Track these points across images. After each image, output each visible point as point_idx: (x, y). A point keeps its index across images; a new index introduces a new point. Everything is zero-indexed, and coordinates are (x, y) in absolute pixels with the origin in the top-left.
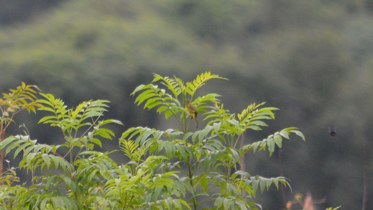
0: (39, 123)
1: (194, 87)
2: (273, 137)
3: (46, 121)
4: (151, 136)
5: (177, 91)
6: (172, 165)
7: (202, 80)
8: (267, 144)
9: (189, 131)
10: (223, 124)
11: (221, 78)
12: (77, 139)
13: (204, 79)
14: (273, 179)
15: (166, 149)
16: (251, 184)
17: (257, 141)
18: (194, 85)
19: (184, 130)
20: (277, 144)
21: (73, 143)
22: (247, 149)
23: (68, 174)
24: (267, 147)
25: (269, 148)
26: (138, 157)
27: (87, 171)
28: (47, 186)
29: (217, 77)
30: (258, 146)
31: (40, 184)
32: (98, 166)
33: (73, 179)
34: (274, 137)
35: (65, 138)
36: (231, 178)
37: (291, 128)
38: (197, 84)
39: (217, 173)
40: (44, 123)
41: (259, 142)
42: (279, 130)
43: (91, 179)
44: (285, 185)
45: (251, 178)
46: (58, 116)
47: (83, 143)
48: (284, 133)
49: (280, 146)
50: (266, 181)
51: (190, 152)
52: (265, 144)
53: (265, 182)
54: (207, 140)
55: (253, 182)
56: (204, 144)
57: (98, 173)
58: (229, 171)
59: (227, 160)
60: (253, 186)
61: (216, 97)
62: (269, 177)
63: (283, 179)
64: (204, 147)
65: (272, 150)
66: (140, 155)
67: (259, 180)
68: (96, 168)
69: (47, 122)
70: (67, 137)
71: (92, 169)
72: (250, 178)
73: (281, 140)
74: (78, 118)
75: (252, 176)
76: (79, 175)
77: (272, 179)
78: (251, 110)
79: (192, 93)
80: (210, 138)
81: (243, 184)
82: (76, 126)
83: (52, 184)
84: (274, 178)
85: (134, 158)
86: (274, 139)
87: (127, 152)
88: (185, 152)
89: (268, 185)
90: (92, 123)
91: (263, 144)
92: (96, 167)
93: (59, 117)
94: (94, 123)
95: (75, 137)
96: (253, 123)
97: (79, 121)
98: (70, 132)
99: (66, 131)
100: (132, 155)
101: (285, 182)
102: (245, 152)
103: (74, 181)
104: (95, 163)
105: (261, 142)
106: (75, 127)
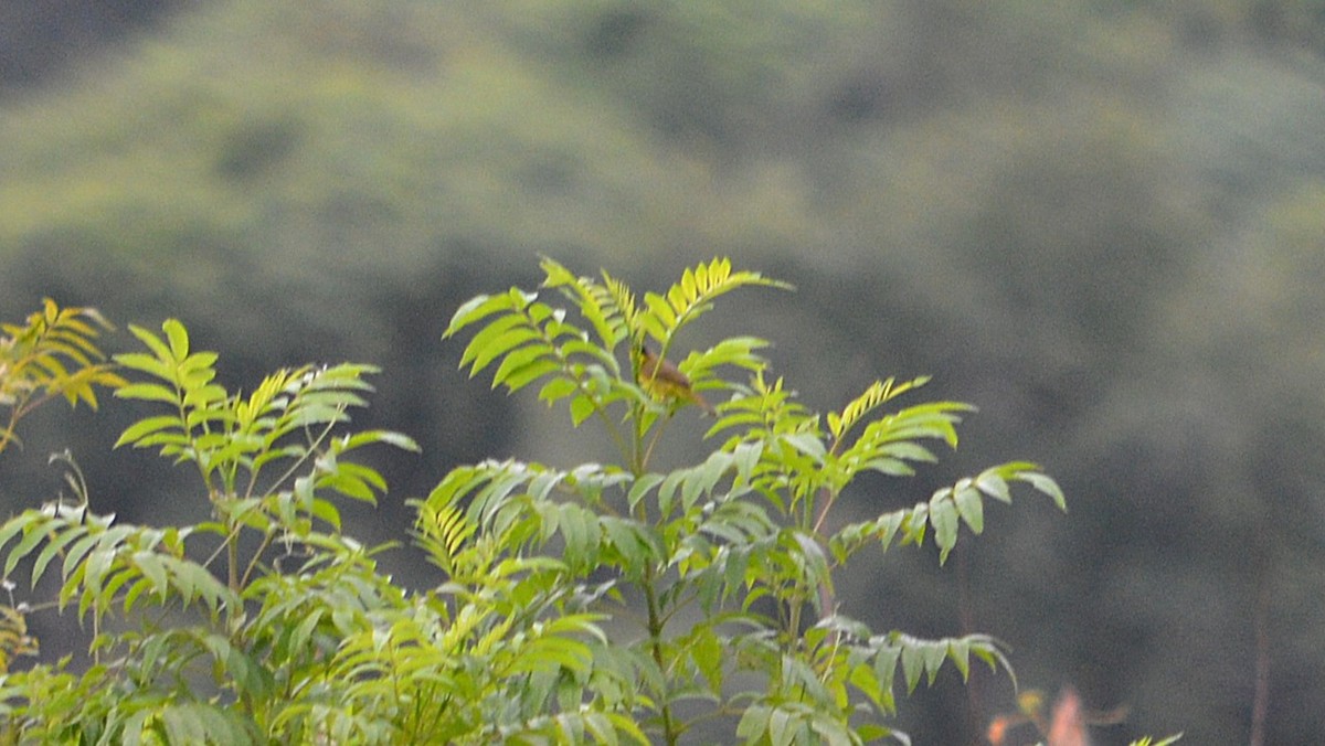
0: (117, 445)
1: (672, 316)
2: (951, 497)
3: (143, 437)
4: (519, 490)
5: (614, 330)
6: (589, 591)
7: (700, 291)
8: (928, 520)
9: (652, 469)
10: (770, 449)
11: (767, 282)
12: (254, 502)
13: (708, 286)
14: (950, 646)
15: (567, 533)
16: (871, 661)
17: (893, 509)
18: (670, 304)
19: (635, 464)
20: (968, 518)
21: (239, 515)
22: (860, 536)
23: (221, 627)
24: (930, 530)
25: (937, 536)
26: (475, 568)
27: (287, 614)
28: (144, 668)
29: (753, 278)
30: (897, 527)
31: (119, 663)
32: (326, 597)
33: (238, 643)
34: (956, 496)
35: (211, 497)
36: (800, 641)
37: (1015, 465)
38: (684, 304)
39: (753, 622)
40: (136, 445)
41: (901, 514)
42: (974, 474)
43: (300, 642)
44: (993, 665)
45: (872, 640)
46: (189, 417)
47: (275, 517)
48: (992, 481)
49: (977, 527)
50: (924, 652)
51: (652, 544)
52: (924, 520)
53: (922, 654)
54: (717, 505)
55: (878, 657)
56: (706, 517)
57: (326, 621)
58: (795, 614)
59: (785, 574)
60: (877, 668)
61: (753, 351)
62: (938, 638)
63: (985, 645)
64: (706, 527)
65: (947, 540)
66: (484, 560)
67: (899, 649)
68: (320, 603)
69: (147, 442)
70: (216, 493)
71: (306, 608)
72: (868, 639)
73: (979, 507)
74: (264, 431)
75: (876, 632)
76: (260, 628)
77: (945, 642)
78: (875, 402)
79: (664, 337)
80: (727, 496)
81: (844, 662)
82: (252, 455)
83: (163, 661)
84: (954, 642)
85: (462, 573)
86: (954, 504)
87: (436, 548)
88: (635, 545)
89: (934, 664)
90: (307, 447)
91: (915, 521)
92: (319, 599)
93: (193, 419)
94: (314, 446)
95: (248, 494)
96: (885, 450)
97: (263, 442)
98: (229, 477)
99: (215, 471)
100: (453, 562)
101: (993, 655)
102: (851, 551)
103: (242, 650)
104: (320, 588)
105: (908, 511)
106: (247, 461)
